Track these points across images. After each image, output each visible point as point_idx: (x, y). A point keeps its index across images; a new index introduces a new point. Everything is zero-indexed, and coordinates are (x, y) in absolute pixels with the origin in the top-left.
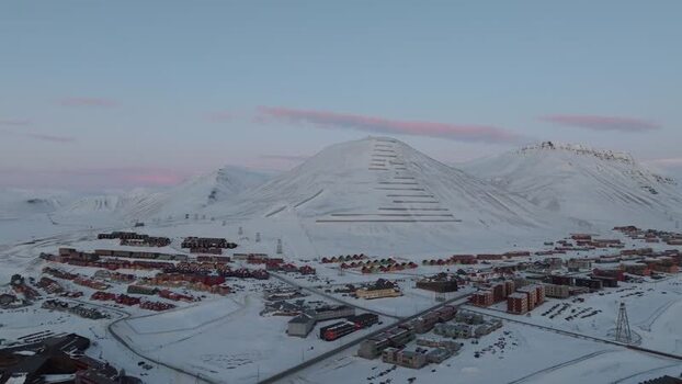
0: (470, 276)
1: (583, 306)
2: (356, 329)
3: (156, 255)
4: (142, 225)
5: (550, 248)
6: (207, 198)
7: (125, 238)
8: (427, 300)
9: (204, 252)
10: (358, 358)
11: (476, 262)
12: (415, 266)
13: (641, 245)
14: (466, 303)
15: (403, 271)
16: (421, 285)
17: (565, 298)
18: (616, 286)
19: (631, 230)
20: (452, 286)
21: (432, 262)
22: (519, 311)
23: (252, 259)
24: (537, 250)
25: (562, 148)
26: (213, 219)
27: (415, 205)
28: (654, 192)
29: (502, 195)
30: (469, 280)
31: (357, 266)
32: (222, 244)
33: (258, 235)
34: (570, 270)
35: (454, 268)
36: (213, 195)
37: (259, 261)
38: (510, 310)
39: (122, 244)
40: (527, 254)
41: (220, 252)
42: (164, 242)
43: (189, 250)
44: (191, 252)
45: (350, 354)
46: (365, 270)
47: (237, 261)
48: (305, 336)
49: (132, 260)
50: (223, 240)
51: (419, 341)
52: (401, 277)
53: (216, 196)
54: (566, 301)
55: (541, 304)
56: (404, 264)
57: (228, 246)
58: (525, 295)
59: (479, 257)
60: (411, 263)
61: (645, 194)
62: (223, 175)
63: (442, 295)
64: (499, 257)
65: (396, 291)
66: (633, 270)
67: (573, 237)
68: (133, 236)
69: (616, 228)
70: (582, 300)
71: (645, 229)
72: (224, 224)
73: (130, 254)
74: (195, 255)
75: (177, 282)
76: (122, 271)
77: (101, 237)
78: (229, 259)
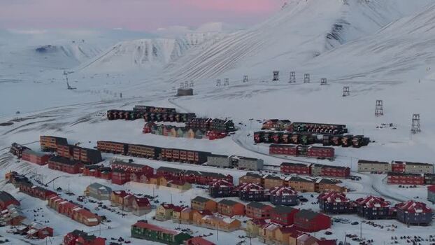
3: (202, 158)
4: (190, 92)
6: (323, 39)
7: (153, 117)
9: (298, 153)
23: (398, 173)
26: (324, 82)
32: (338, 136)
33: (416, 118)
36: (336, 33)
37: (414, 180)
39: (146, 131)
41: (331, 156)
42: (223, 129)
47: (364, 177)
49: (156, 164)
50: (341, 129)
53: (341, 34)
57: (350, 142)
68: (170, 115)
72: (346, 93)
73: (157, 153)
74: (277, 161)
75: (228, 220)
76: (137, 188)
77: (113, 115)
78: (346, 173)
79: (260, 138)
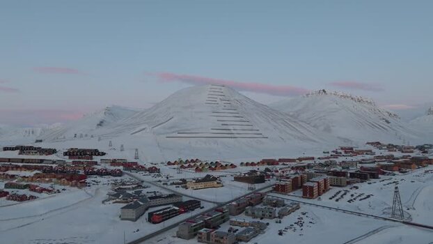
0: (274, 173)
1: (358, 192)
2: (181, 213)
3: (42, 161)
4: (41, 141)
5: (327, 155)
6: (96, 125)
7: (23, 149)
8: (242, 189)
9: (79, 158)
10: (177, 239)
11: (278, 164)
12: (235, 167)
13: (386, 153)
14: (271, 191)
15: (226, 170)
16: (238, 179)
17: (344, 186)
18: (378, 178)
19: (377, 144)
20: (261, 179)
21: (247, 164)
22: (311, 196)
23: (114, 162)
24: (319, 157)
25: (331, 94)
26: (92, 137)
27: (237, 127)
28: (388, 122)
29: (295, 122)
30: (273, 175)
31: (192, 167)
32: (96, 153)
33: (122, 146)
34: (343, 168)
35: (262, 168)
36: (101, 124)
37: (119, 164)
38: (305, 196)
39: (20, 154)
40: (313, 158)
41: (92, 159)
42: (53, 151)
43: (67, 157)
44: (69, 158)
45: (169, 236)
46: (198, 169)
47: (103, 165)
48: (135, 220)
49: (21, 164)
50: (96, 151)
51: (232, 222)
52: (224, 174)
53: (102, 124)
54: (345, 189)
55: (327, 191)
56: (226, 165)
57: (99, 155)
58: (316, 184)
59: (280, 160)
60: (232, 165)
61: (383, 123)
62: (109, 111)
63: (253, 186)
64: (293, 160)
65: (218, 183)
66: (386, 167)
67: (342, 149)
68: (31, 148)
69: (368, 143)
70: (357, 188)
71: (387, 143)
72: (99, 140)
73: (23, 161)
74: (71, 161)
75: (47, 179)
76: (11, 172)
77: (5, 149)
78: (96, 163)
79: (65, 154)
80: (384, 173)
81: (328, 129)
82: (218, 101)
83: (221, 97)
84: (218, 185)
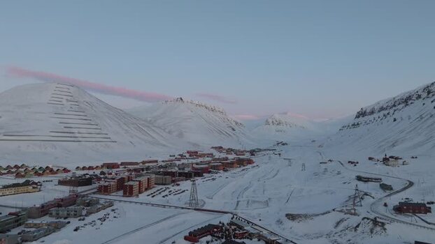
0: (107, 175)
5: (172, 158)
8: (65, 192)
11: (118, 167)
12: (68, 171)
13: (223, 156)
14: (93, 193)
15: (55, 175)
16: (61, 183)
17: (168, 184)
19: (220, 149)
21: (84, 168)
22: (131, 195)
24: (163, 160)
28: (233, 130)
29: (148, 127)
30: (106, 178)
31: (13, 173)
34: (179, 169)
35: (99, 171)
38: (125, 195)
40: (156, 161)
46: (18, 175)
56: (58, 170)
58: (137, 183)
59: (122, 164)
60: (65, 169)
63: (75, 189)
64: (137, 164)
65: (34, 188)
67: (188, 152)
69: (212, 148)
70: (178, 185)
71: (227, 148)
80: (209, 172)
81: (181, 135)
82: (64, 102)
83: (69, 98)
84: (34, 190)
